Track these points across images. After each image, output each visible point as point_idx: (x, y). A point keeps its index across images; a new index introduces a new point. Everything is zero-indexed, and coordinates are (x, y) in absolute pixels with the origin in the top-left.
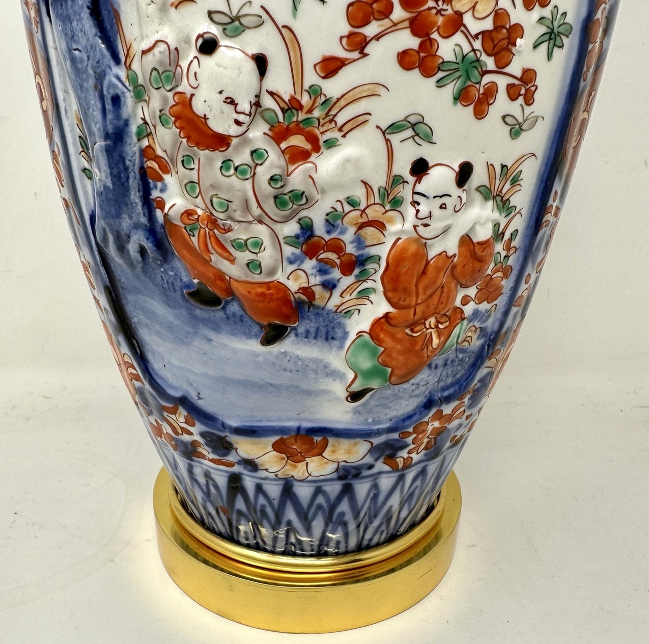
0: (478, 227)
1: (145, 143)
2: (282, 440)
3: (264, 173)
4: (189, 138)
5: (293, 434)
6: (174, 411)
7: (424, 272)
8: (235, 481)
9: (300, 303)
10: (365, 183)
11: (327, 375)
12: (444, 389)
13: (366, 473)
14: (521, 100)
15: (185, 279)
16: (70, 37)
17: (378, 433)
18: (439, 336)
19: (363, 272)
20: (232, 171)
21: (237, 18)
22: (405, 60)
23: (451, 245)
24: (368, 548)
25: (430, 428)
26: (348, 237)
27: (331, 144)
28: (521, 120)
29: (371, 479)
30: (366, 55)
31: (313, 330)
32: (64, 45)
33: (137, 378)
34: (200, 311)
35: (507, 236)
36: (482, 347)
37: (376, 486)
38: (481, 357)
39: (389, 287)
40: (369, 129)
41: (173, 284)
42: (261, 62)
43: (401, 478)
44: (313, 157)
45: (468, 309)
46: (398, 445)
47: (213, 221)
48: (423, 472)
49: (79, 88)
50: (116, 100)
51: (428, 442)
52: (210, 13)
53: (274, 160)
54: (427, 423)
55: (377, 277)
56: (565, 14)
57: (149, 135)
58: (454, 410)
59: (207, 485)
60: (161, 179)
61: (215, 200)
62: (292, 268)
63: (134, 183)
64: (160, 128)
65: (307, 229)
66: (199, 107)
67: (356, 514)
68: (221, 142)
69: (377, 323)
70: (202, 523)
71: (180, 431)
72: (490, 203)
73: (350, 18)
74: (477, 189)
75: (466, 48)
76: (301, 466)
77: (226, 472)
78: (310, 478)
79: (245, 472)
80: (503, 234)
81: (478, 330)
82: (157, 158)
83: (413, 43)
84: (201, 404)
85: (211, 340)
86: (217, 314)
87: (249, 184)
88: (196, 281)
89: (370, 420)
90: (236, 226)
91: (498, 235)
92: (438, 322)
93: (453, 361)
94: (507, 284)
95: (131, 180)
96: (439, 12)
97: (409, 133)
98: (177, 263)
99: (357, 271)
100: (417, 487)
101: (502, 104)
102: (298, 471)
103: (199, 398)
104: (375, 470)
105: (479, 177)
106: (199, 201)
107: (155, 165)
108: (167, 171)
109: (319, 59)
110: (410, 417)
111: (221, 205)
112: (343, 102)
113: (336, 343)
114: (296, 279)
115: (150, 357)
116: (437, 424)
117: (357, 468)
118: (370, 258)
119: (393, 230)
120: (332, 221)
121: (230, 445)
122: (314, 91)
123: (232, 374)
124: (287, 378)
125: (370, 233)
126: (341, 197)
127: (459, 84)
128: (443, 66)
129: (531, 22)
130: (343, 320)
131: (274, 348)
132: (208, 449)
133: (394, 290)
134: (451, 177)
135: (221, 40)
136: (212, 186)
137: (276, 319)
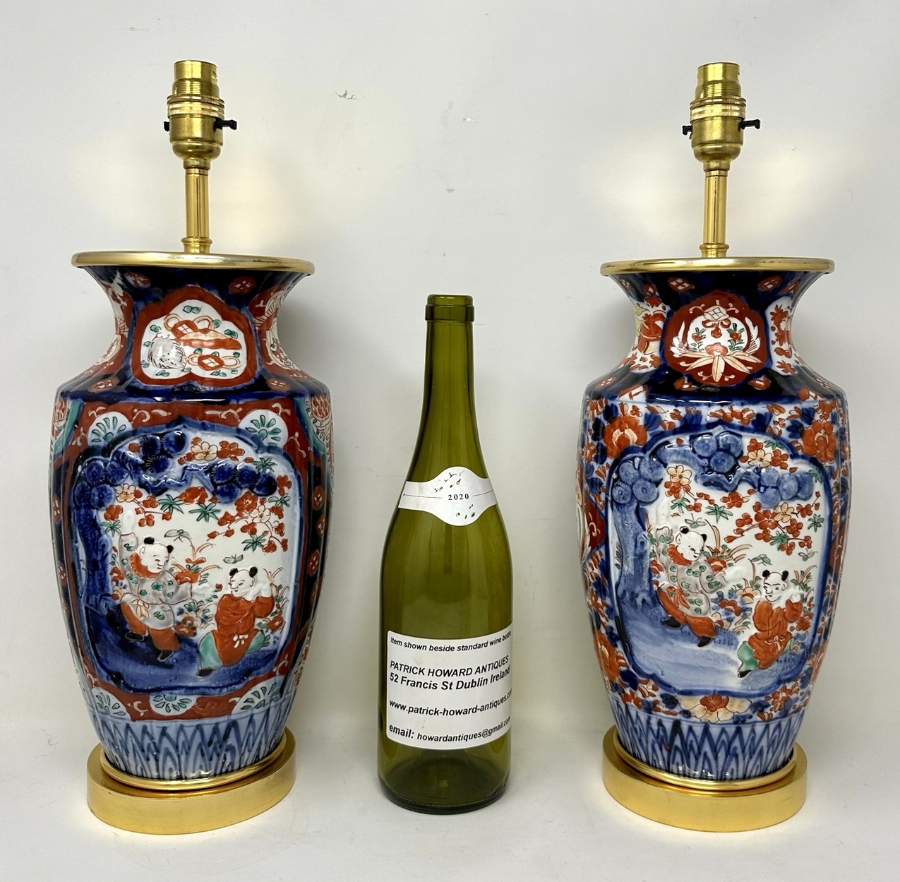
0: (794, 597)
1: (653, 559)
2: (705, 698)
3: (704, 575)
4: (674, 561)
5: (712, 694)
6: (646, 683)
7: (771, 615)
8: (677, 724)
9: (717, 627)
10: (745, 579)
11: (729, 663)
12: (786, 674)
13: (748, 721)
14: (806, 547)
15: (664, 615)
16: (624, 519)
18: (781, 645)
19: (745, 614)
20: (691, 573)
21: (696, 522)
22: (758, 537)
23: (782, 604)
24: (749, 778)
25: (781, 696)
26: (738, 600)
27: (730, 565)
28: (807, 554)
29: (750, 725)
30: (742, 536)
31: (722, 640)
33: (626, 665)
34: (669, 630)
35: (808, 600)
36: (804, 653)
37: (753, 731)
38: (803, 659)
39: (757, 622)
40: (746, 559)
41: (657, 617)
42: (704, 537)
43: (767, 727)
44: (724, 569)
45: (794, 633)
46: (764, 704)
47: (681, 592)
48: (779, 726)
50: (643, 543)
51: (780, 706)
52: (686, 520)
53: (708, 571)
54: (779, 693)
55: (751, 617)
56: (820, 516)
57: (655, 556)
58: (793, 687)
59: (658, 730)
60: (658, 573)
61: (683, 584)
62: (714, 611)
63: (646, 573)
64: (662, 555)
65: (721, 596)
66: (680, 550)
67: (743, 750)
68: (688, 562)
69: (751, 638)
71: (647, 695)
72: (798, 587)
73: (737, 524)
74: (791, 581)
75: (781, 532)
76: (715, 714)
77: (672, 719)
78: (719, 722)
79: (683, 719)
80: (806, 599)
81: (800, 645)
82: (657, 565)
83: (761, 531)
84: (663, 678)
85: (672, 644)
86: (678, 631)
87: (698, 579)
88: (669, 616)
89: (750, 688)
90: (691, 594)
91: (804, 599)
92: (779, 638)
93: (789, 659)
94: (812, 622)
95: (644, 573)
96: (769, 521)
97: (761, 561)
98: (661, 608)
99: (742, 614)
100: (776, 736)
101: (797, 549)
102: (713, 718)
103: (663, 674)
104: (753, 720)
105: (791, 576)
106: (676, 583)
107: (656, 568)
108: (661, 570)
109: (726, 536)
110: (770, 688)
111: (686, 586)
112: (735, 551)
113: (733, 647)
114: (716, 617)
115: (635, 653)
116: (784, 694)
117: (743, 717)
118: (747, 609)
119: (757, 597)
120: (731, 593)
121: (677, 701)
122: (724, 547)
123: (682, 661)
124: (709, 664)
125: (747, 598)
126: (735, 584)
127: (779, 544)
128: (772, 538)
129: (805, 521)
130: (736, 636)
131: (704, 649)
132: (664, 705)
133: (759, 623)
134: (780, 577)
135: (690, 529)
136: (682, 578)
137: (706, 634)
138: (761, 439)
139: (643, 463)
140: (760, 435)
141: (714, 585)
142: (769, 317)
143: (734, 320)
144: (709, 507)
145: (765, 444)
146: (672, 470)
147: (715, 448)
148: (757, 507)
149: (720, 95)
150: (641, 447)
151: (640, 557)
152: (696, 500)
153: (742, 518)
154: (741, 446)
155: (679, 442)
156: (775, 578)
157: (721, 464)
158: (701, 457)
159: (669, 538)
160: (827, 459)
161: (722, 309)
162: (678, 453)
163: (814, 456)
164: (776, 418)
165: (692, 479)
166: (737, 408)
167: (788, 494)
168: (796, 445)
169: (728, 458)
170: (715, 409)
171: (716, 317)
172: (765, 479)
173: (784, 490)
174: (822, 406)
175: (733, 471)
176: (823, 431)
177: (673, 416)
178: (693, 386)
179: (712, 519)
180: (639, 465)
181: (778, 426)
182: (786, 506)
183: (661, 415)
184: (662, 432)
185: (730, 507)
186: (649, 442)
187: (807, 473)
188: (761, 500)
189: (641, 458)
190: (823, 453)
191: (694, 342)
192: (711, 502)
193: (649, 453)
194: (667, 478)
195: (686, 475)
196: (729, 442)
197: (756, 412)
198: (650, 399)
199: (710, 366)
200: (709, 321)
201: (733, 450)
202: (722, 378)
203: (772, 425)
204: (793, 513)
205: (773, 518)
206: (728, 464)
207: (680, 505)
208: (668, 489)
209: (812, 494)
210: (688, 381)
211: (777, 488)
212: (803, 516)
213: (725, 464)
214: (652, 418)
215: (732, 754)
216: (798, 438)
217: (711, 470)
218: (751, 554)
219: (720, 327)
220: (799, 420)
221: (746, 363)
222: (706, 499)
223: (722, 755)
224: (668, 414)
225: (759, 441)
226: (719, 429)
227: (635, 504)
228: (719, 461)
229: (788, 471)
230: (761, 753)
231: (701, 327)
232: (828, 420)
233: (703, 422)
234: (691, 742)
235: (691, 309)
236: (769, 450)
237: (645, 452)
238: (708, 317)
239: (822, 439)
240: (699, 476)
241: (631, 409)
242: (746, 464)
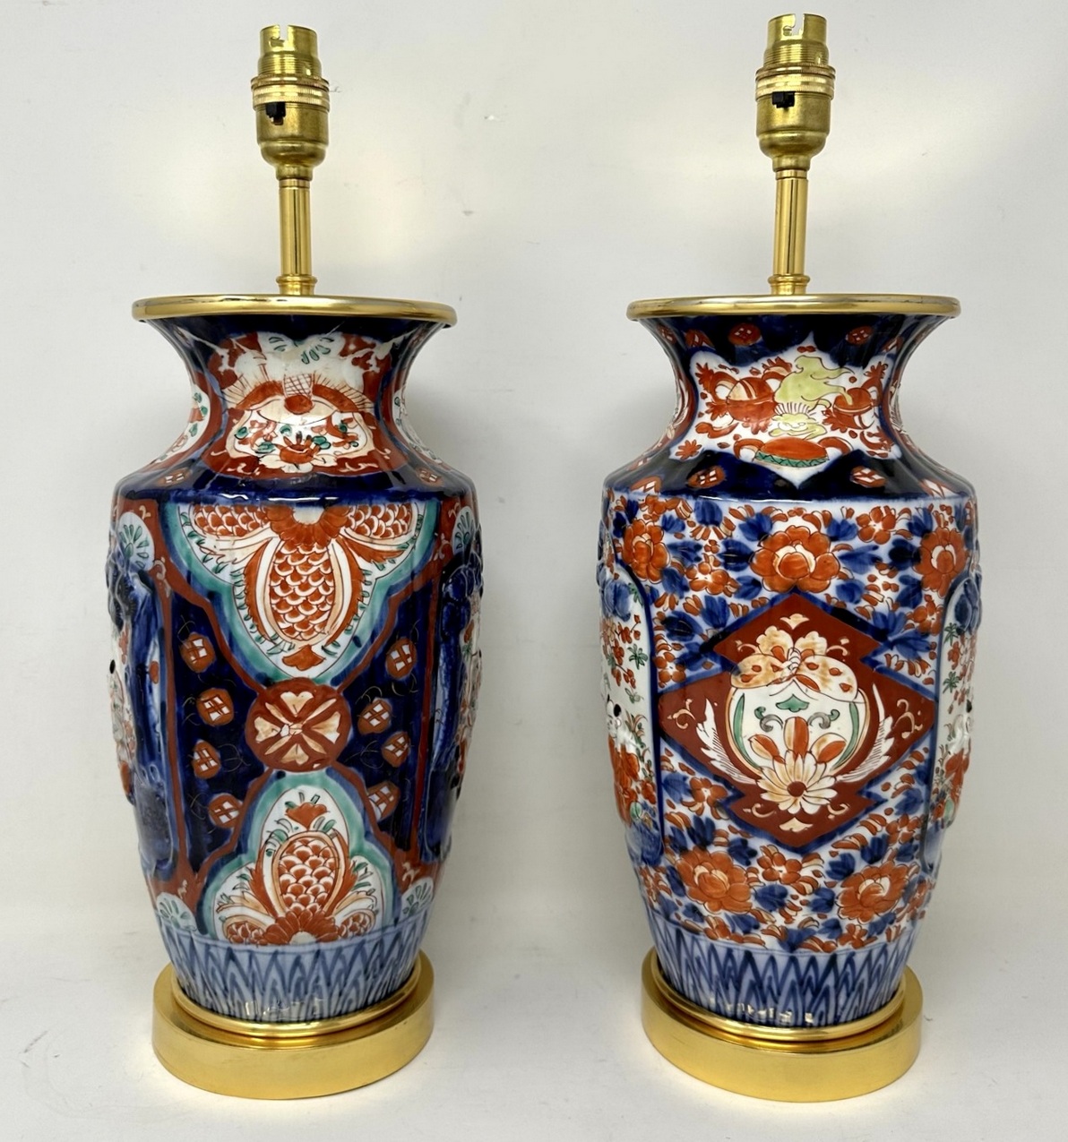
174: (651, 502)
176: (645, 536)
190: (643, 566)
232: (656, 524)
239: (643, 546)
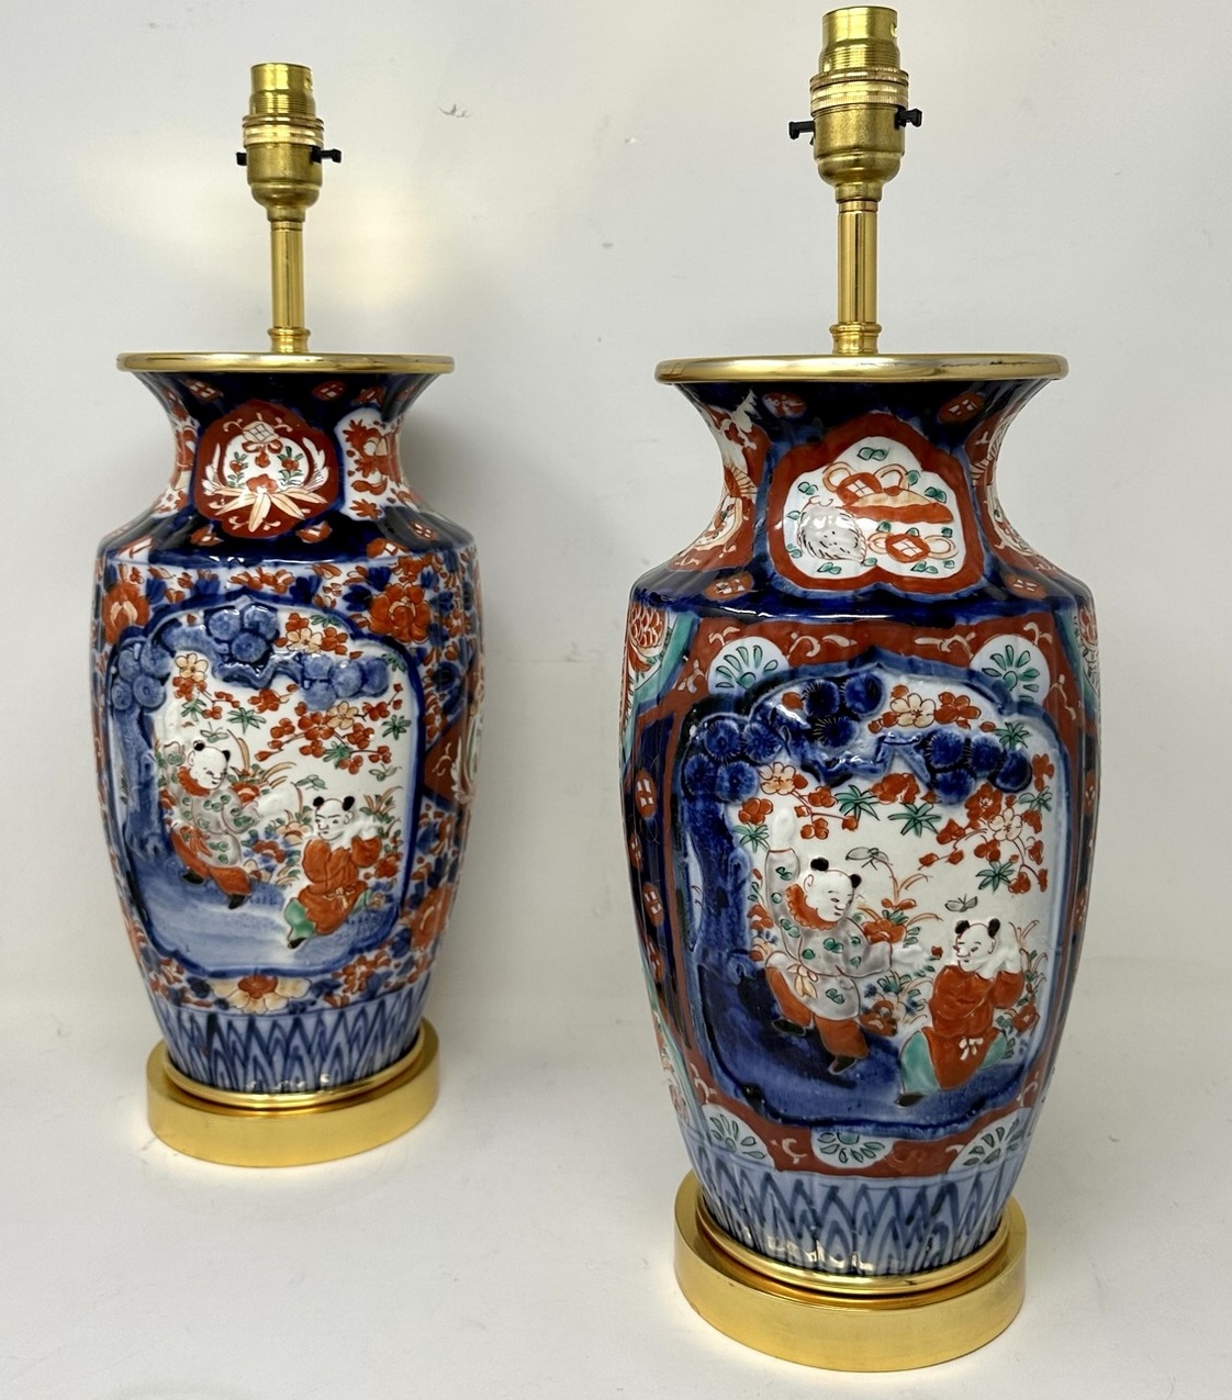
0: (364, 832)
1: (162, 788)
2: (244, 980)
3: (228, 808)
4: (187, 790)
5: (252, 974)
6: (168, 963)
7: (329, 860)
8: (212, 1019)
10: (287, 812)
11: (273, 929)
12: (364, 940)
13: (310, 1008)
14: (381, 762)
15: (182, 866)
16: (125, 733)
17: (315, 973)
18: (348, 900)
19: (290, 861)
20: (210, 807)
21: (215, 734)
22: (304, 751)
23: (345, 843)
25: (358, 972)
26: (279, 841)
27: (265, 792)
28: (382, 770)
29: (315, 1015)
30: (281, 750)
31: (262, 898)
32: (119, 734)
33: (143, 940)
34: (191, 888)
35: (391, 834)
36: (392, 909)
37: (320, 1022)
38: (391, 917)
39: (307, 869)
40: (286, 785)
41: (173, 870)
42: (227, 754)
43: (342, 1016)
44: (256, 799)
45: (372, 882)
46: (332, 984)
47: (199, 834)
48: (363, 1013)
49: (126, 757)
50: (148, 767)
51: (360, 985)
52: (202, 732)
53: (234, 801)
54: (354, 967)
55: (300, 863)
56: (402, 717)
57: (165, 784)
58: (377, 958)
59: (192, 1028)
60: (170, 809)
61: (200, 822)
62: (247, 859)
63: (154, 809)
64: (171, 782)
65: (254, 836)
66: (193, 775)
67: (309, 1051)
68: (204, 792)
69: (302, 893)
70: (189, 1076)
71: (172, 981)
72: (371, 817)
73: (273, 734)
74: (361, 810)
75: (339, 743)
76: (260, 1001)
77: (206, 1012)
78: (268, 1013)
79: (220, 1011)
80: (388, 833)
81: (384, 898)
82: (168, 797)
83: (308, 743)
84: (188, 955)
85: (196, 907)
86: (200, 889)
87: (219, 814)
88: (188, 868)
89: (308, 963)
90: (213, 836)
92: (345, 890)
93: (367, 919)
94: (402, 865)
96: (320, 729)
97: (311, 784)
98: (177, 857)
99: (286, 860)
100: (360, 1029)
101: (367, 765)
103: (187, 950)
104: (318, 1006)
105: (360, 803)
106: (191, 822)
108: (174, 804)
109: (257, 752)
110: (338, 961)
111: (204, 824)
112: (271, 772)
113: (277, 906)
115: (154, 922)
116: (363, 968)
117: (302, 1003)
118: (294, 853)
119: (307, 835)
120: (269, 831)
121: (208, 986)
122: (255, 767)
123: (212, 931)
124: (246, 932)
125: (292, 838)
126: (274, 818)
127: (337, 759)
128: (326, 751)
129: (378, 726)
130: (281, 891)
131: (238, 911)
132: (193, 993)
133: (310, 872)
134: (340, 805)
135: (207, 744)
136: (200, 814)
137: (238, 891)
138: (305, 613)
139: (144, 651)
140: (302, 608)
141: (243, 822)
142: (342, 438)
143: (287, 442)
144: (232, 713)
145: (311, 621)
146: (181, 661)
147: (238, 627)
148: (301, 709)
149: (285, 112)
150: (142, 627)
151: (146, 786)
152: (213, 702)
153: (279, 725)
154: (276, 623)
155: (191, 620)
156: (332, 807)
157: (246, 650)
158: (218, 641)
159: (178, 758)
160: (413, 637)
161: (267, 426)
162: (187, 635)
163: (389, 634)
164: (328, 583)
165: (208, 672)
166: (269, 571)
167: (346, 690)
168: (358, 621)
169: (256, 642)
170: (238, 571)
171: (261, 438)
172: (309, 670)
173: (340, 684)
174: (403, 563)
175: (265, 659)
176: (404, 600)
177: (184, 582)
178: (216, 539)
179: (237, 728)
180: (140, 654)
181: (330, 594)
182: (345, 705)
183: (166, 581)
184: (167, 606)
185: (262, 710)
186: (152, 620)
187: (378, 659)
188: (306, 697)
189: (143, 643)
190: (406, 630)
191: (232, 473)
192: (235, 704)
193: (151, 636)
194: (175, 673)
195: (201, 666)
196: (257, 618)
197: (296, 575)
198: (154, 558)
199: (249, 508)
200: (250, 443)
201: (263, 629)
202: (262, 525)
203: (320, 592)
204: (357, 715)
205: (325, 723)
206: (256, 649)
207: (193, 710)
208: (177, 688)
209: (387, 687)
210: (213, 531)
211: (329, 681)
212: (374, 718)
213: (253, 650)
214: (156, 584)
215: (291, 1056)
216: (362, 610)
217: (233, 660)
218: (295, 775)
219: (267, 451)
220: (364, 584)
221: (301, 504)
222: (228, 700)
223: (278, 1059)
224: (175, 580)
225: (302, 616)
226: (244, 601)
227: (138, 711)
228: (244, 646)
229: (347, 657)
230: (338, 1053)
231: (241, 452)
232: (414, 584)
233: (222, 591)
234: (234, 1043)
235: (226, 426)
236: (318, 629)
237: (146, 636)
238: (250, 437)
239: (403, 610)
240: (216, 668)
241: (130, 573)
242: (283, 650)
